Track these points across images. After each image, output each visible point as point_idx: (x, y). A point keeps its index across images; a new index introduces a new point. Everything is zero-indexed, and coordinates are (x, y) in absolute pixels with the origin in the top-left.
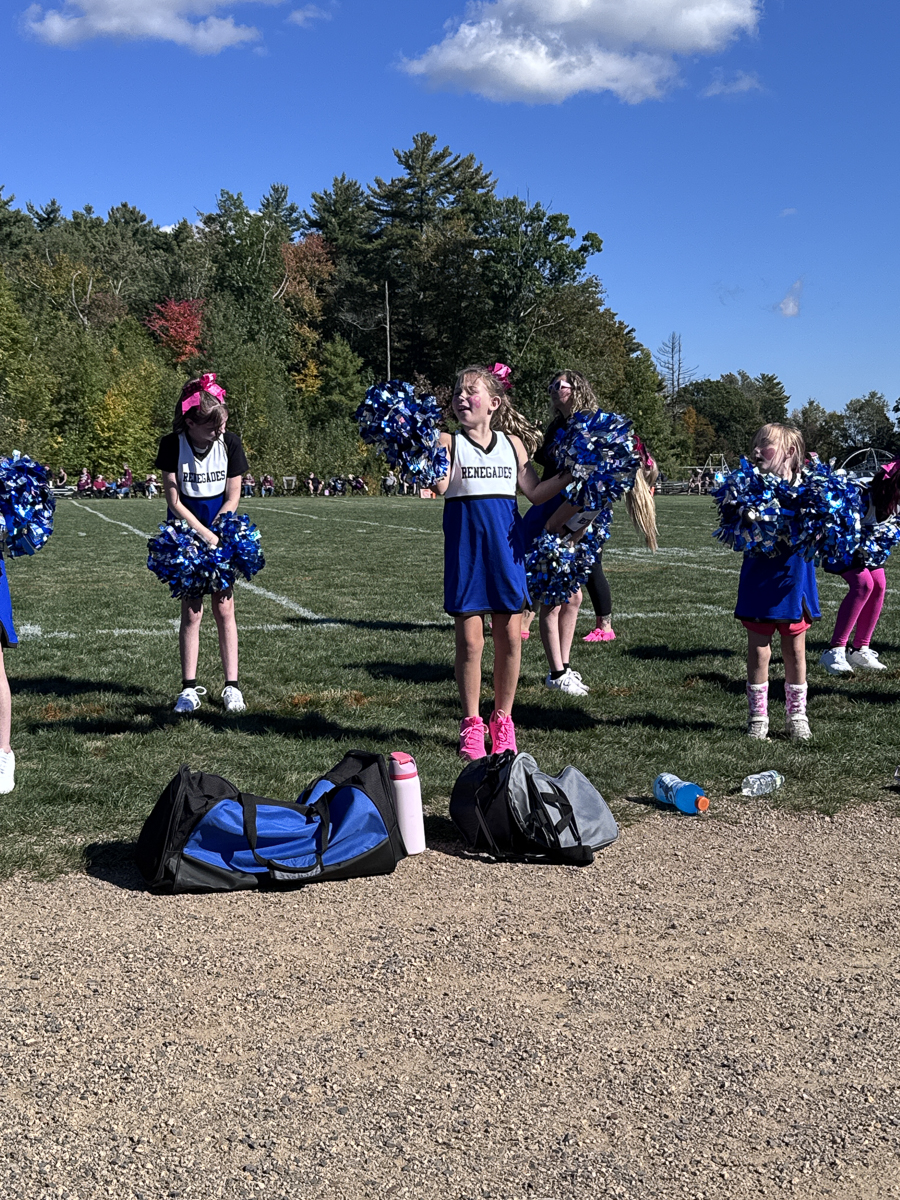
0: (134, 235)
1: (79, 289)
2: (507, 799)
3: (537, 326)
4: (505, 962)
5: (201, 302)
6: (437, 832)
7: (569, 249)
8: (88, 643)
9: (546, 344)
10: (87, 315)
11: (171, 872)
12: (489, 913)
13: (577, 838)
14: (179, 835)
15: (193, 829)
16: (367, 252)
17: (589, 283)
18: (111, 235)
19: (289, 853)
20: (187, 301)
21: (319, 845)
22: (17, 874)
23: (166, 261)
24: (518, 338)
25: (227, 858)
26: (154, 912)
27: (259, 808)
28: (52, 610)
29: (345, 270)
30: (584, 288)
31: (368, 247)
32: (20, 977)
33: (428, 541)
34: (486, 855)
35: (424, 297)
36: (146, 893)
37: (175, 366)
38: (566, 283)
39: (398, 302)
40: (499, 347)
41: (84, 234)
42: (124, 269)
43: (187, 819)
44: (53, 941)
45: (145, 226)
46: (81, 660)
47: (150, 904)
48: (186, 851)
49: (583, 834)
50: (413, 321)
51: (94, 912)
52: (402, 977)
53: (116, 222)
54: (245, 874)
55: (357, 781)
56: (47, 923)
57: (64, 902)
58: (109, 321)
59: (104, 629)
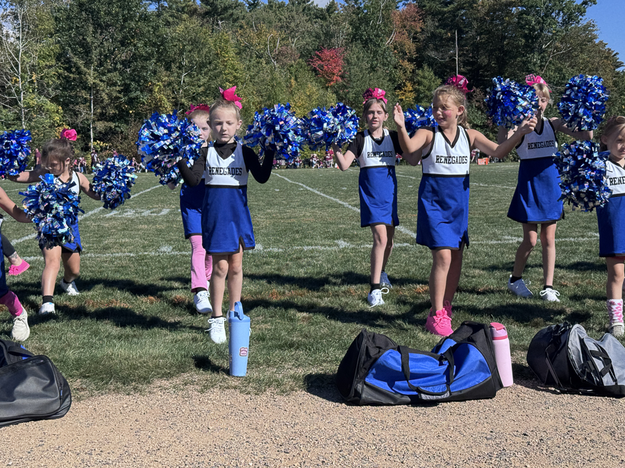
0: (303, 10)
1: (272, 45)
2: (567, 355)
3: (554, 53)
4: (577, 458)
5: (343, 49)
6: (520, 374)
7: (575, 4)
8: (289, 255)
9: (559, 65)
10: (276, 60)
11: (359, 393)
12: (561, 426)
13: (615, 380)
14: (363, 371)
15: (370, 368)
16: (445, 13)
17: (588, 25)
18: (290, 12)
19: (430, 383)
20: (334, 49)
21: (448, 379)
22: (268, 390)
23: (322, 25)
24: (541, 62)
25: (391, 386)
26: (350, 416)
27: (411, 355)
28: (267, 235)
29: (431, 24)
30: (586, 28)
31: (445, 9)
32: (278, 451)
33: (488, 191)
34: (553, 389)
35: (480, 39)
36: (343, 404)
37: (327, 88)
38: (573, 25)
39: (463, 43)
40: (529, 68)
41: (275, 12)
42: (297, 32)
43: (367, 360)
44: (294, 431)
45: (309, 5)
46: (287, 265)
47: (347, 411)
48: (367, 380)
49: (619, 377)
50: (473, 53)
51: (314, 414)
52: (511, 464)
53: (293, 4)
54: (403, 395)
55: (471, 340)
56: (289, 419)
57: (297, 408)
58: (289, 63)
59: (298, 246)
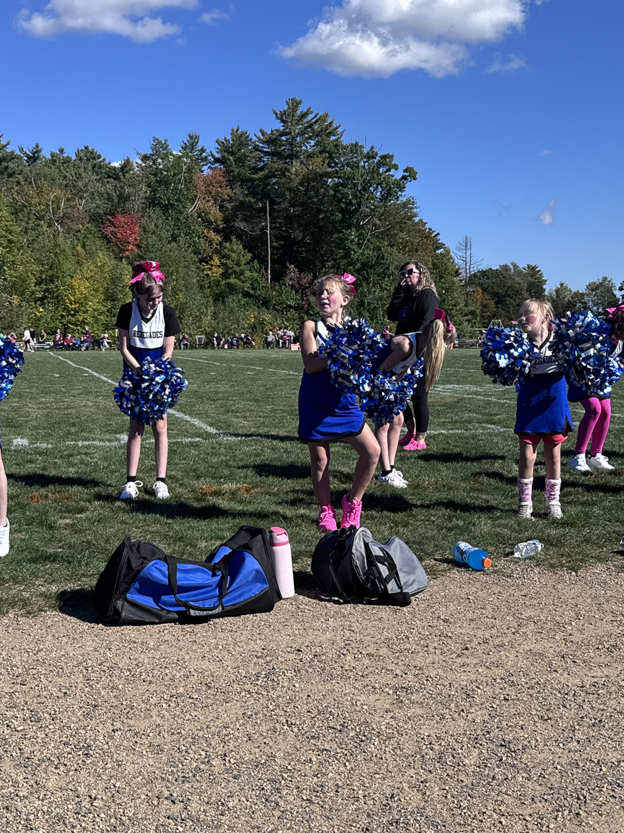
0: (93, 168)
1: (55, 206)
2: (351, 560)
3: (372, 231)
4: (350, 674)
5: (139, 214)
6: (301, 582)
7: (394, 178)
8: (60, 451)
9: (378, 244)
10: (60, 223)
11: (118, 611)
12: (338, 639)
13: (400, 587)
14: (124, 585)
15: (133, 580)
16: (254, 180)
17: (408, 202)
18: (77, 168)
19: (200, 597)
20: (129, 214)
21: (220, 592)
22: (11, 611)
23: (115, 186)
24: (358, 240)
25: (157, 601)
26: (106, 638)
27: (179, 566)
28: (36, 428)
29: (239, 192)
30: (405, 205)
31: (255, 176)
32: (13, 683)
33: (296, 380)
34: (336, 599)
35: (294, 211)
36: (100, 625)
37: (121, 259)
38: (392, 202)
39: (276, 214)
40: (345, 246)
41: (59, 167)
42: (86, 192)
43: (129, 573)
44: (36, 659)
45: (100, 162)
46: (55, 463)
47: (103, 633)
48: (129, 596)
49: (404, 584)
50: (286, 227)
51: (64, 638)
52: (278, 684)
53: (81, 160)
54: (169, 612)
55: (247, 547)
56: (32, 646)
57: (44, 631)
58: (76, 227)
59: (72, 441)
